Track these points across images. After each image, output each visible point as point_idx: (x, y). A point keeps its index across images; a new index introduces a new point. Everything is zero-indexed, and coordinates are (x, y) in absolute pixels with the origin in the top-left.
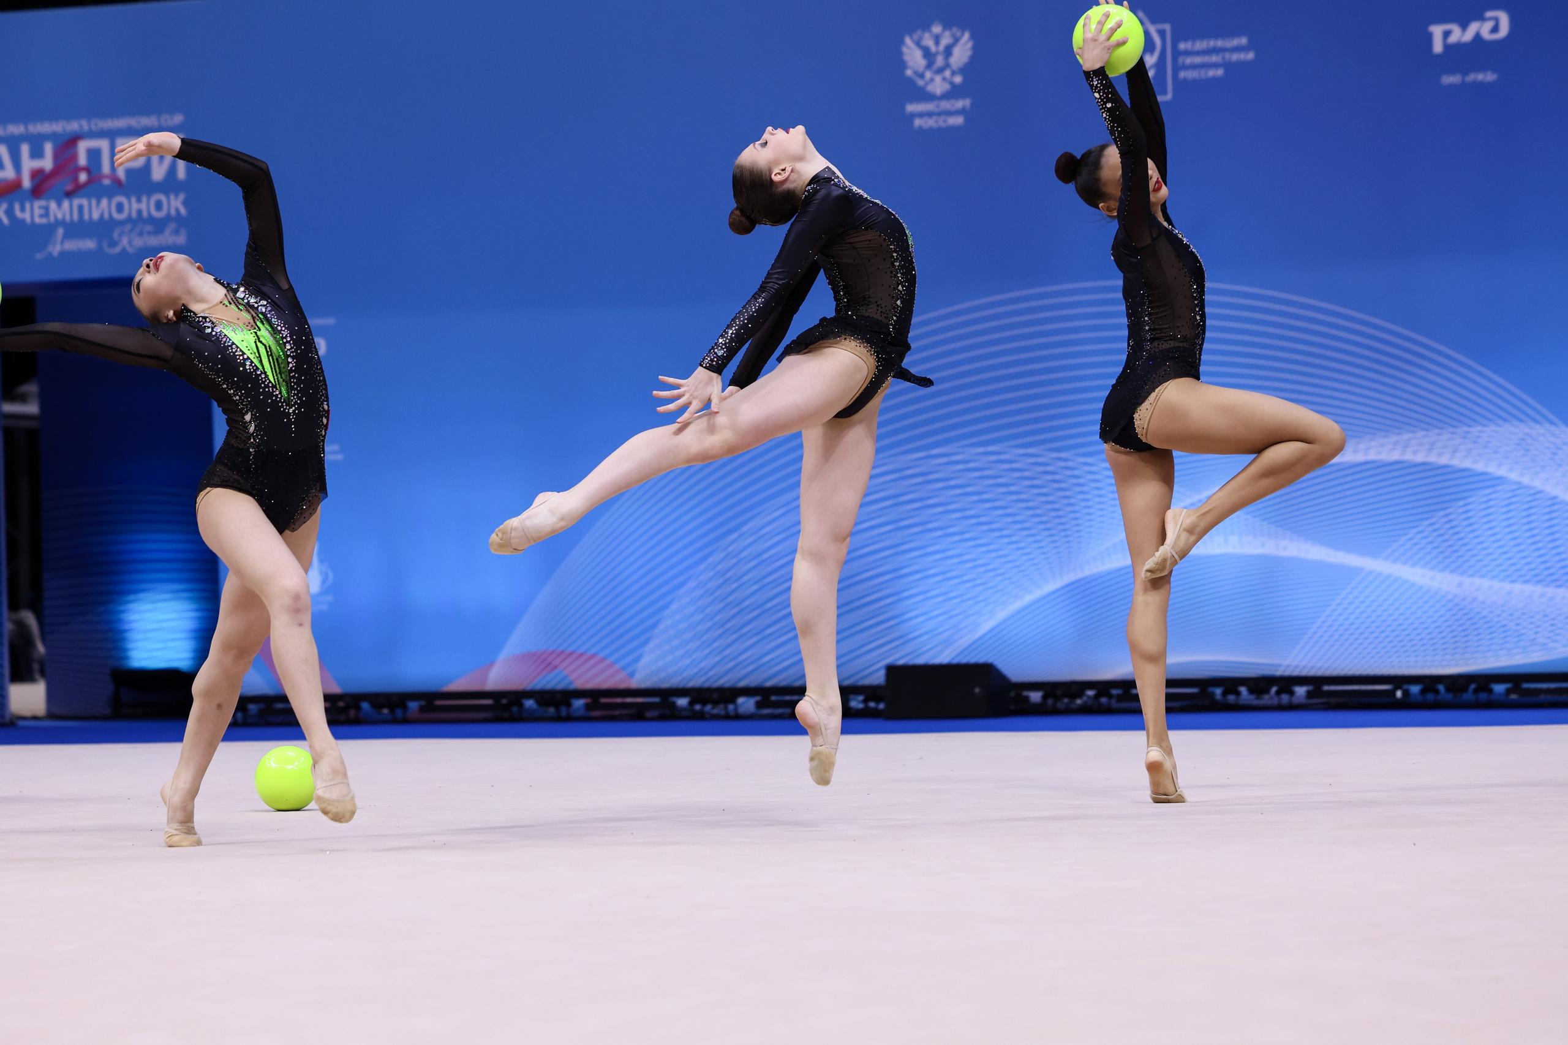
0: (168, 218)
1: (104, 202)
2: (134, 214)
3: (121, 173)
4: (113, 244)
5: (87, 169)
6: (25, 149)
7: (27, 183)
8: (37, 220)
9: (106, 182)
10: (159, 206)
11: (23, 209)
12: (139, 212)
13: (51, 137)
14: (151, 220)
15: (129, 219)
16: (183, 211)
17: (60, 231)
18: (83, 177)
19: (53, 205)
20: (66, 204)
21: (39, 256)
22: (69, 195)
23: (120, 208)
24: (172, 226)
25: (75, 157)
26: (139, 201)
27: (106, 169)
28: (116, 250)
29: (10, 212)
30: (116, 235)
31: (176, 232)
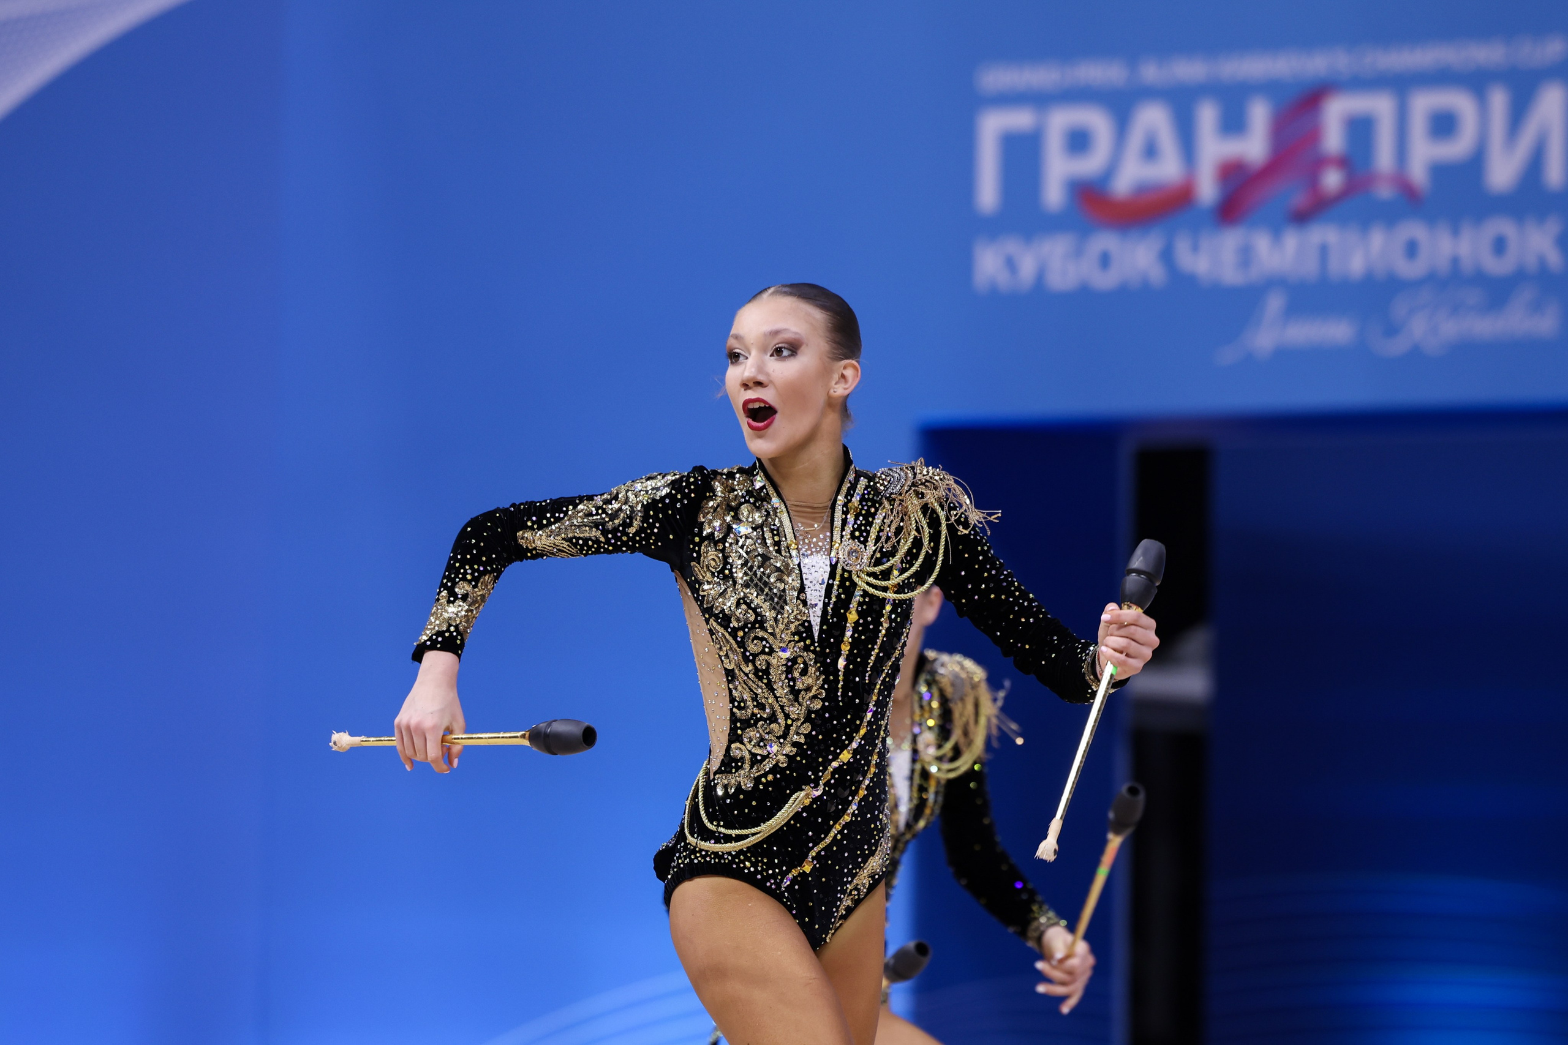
0: (1519, 277)
1: (1377, 239)
2: (1442, 264)
3: (1418, 173)
4: (1392, 330)
5: (1344, 162)
6: (1207, 116)
7: (1207, 190)
8: (1230, 275)
9: (1385, 192)
10: (1500, 246)
11: (1195, 248)
12: (1455, 261)
13: (1268, 88)
14: (1480, 278)
15: (1432, 279)
16: (1554, 258)
17: (1275, 303)
18: (1332, 180)
19: (1262, 243)
20: (1291, 241)
21: (1227, 356)
22: (1302, 217)
23: (1412, 249)
24: (1526, 294)
25: (1314, 136)
26: (1456, 232)
27: (1384, 158)
28: (1397, 347)
29: (1167, 256)
30: (1400, 308)
31: (1537, 307)
